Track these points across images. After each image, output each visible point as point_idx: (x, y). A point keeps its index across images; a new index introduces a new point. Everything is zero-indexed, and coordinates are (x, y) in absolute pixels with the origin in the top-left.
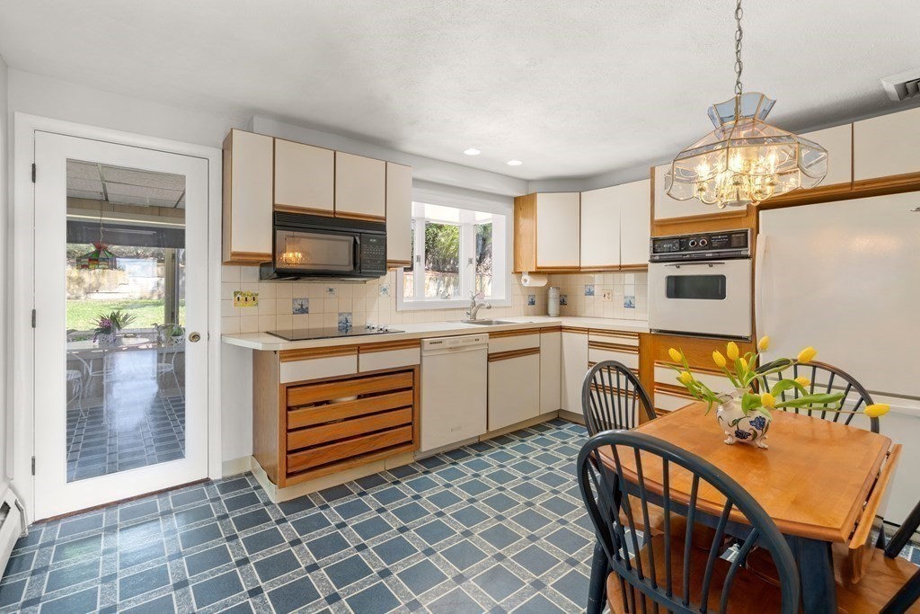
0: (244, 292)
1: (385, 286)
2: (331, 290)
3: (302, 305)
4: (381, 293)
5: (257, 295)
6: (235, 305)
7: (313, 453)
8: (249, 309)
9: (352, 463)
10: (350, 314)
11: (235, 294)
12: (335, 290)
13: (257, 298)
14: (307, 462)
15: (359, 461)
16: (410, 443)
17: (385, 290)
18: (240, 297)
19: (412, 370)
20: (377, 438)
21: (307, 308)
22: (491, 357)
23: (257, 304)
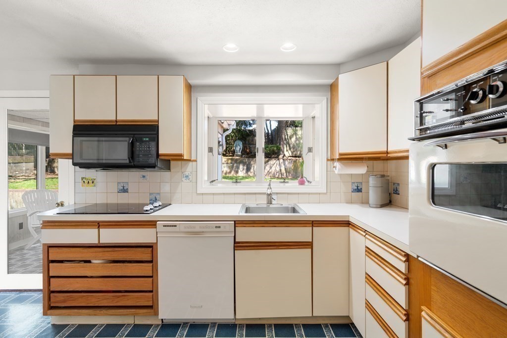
0: (87, 177)
1: (187, 173)
2: (144, 177)
3: (124, 187)
4: (183, 179)
5: (95, 179)
6: (82, 186)
7: (67, 296)
8: (90, 188)
9: (98, 311)
10: (159, 194)
11: (82, 179)
12: (147, 177)
13: (95, 182)
14: (64, 301)
15: (104, 311)
16: (151, 307)
17: (187, 177)
18: (85, 181)
19: (151, 247)
20: (119, 297)
21: (127, 189)
22: (238, 246)
23: (95, 186)
